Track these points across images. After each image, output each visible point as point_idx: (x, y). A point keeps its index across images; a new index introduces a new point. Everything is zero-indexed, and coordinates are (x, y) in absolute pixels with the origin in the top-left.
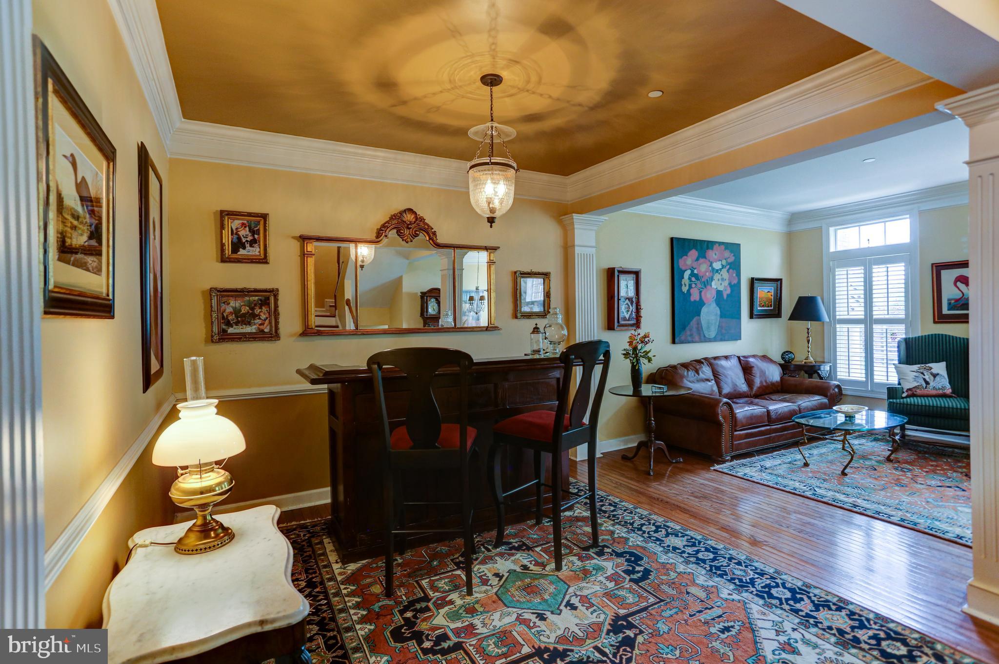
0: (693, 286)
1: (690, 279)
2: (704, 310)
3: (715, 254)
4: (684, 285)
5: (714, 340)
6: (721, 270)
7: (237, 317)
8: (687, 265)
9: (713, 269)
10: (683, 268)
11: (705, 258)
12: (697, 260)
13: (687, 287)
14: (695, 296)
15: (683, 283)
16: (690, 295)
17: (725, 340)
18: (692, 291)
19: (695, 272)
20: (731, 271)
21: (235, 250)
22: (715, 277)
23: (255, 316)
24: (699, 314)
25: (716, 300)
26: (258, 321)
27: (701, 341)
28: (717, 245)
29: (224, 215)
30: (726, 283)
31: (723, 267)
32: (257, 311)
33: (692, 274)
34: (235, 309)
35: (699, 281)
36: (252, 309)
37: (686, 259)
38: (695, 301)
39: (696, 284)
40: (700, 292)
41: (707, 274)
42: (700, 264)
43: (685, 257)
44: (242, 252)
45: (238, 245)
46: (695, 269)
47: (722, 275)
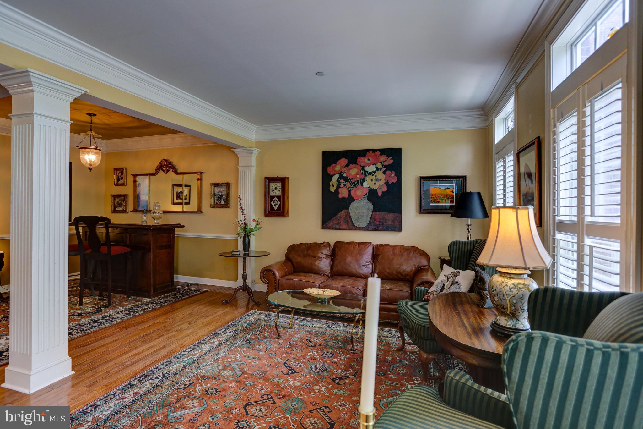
0: (342, 186)
1: (338, 181)
2: (353, 205)
3: (369, 160)
4: (331, 186)
5: (366, 229)
6: (375, 172)
7: (118, 204)
8: (335, 171)
9: (365, 172)
10: (332, 173)
11: (357, 164)
12: (347, 165)
13: (335, 188)
14: (344, 193)
15: (331, 184)
16: (339, 193)
17: (379, 230)
18: (340, 190)
19: (345, 175)
20: (388, 172)
21: (118, 181)
22: (367, 178)
23: (122, 204)
24: (347, 207)
25: (368, 197)
26: (123, 206)
27: (350, 229)
28: (371, 152)
29: (116, 169)
30: (382, 183)
31: (377, 169)
32: (123, 202)
33: (341, 177)
34: (117, 201)
35: (348, 183)
36: (121, 202)
37: (335, 166)
38: (343, 198)
39: (345, 185)
40: (350, 191)
41: (358, 176)
42: (350, 169)
43: (334, 165)
44: (120, 182)
45: (118, 179)
46: (344, 173)
47: (376, 176)
